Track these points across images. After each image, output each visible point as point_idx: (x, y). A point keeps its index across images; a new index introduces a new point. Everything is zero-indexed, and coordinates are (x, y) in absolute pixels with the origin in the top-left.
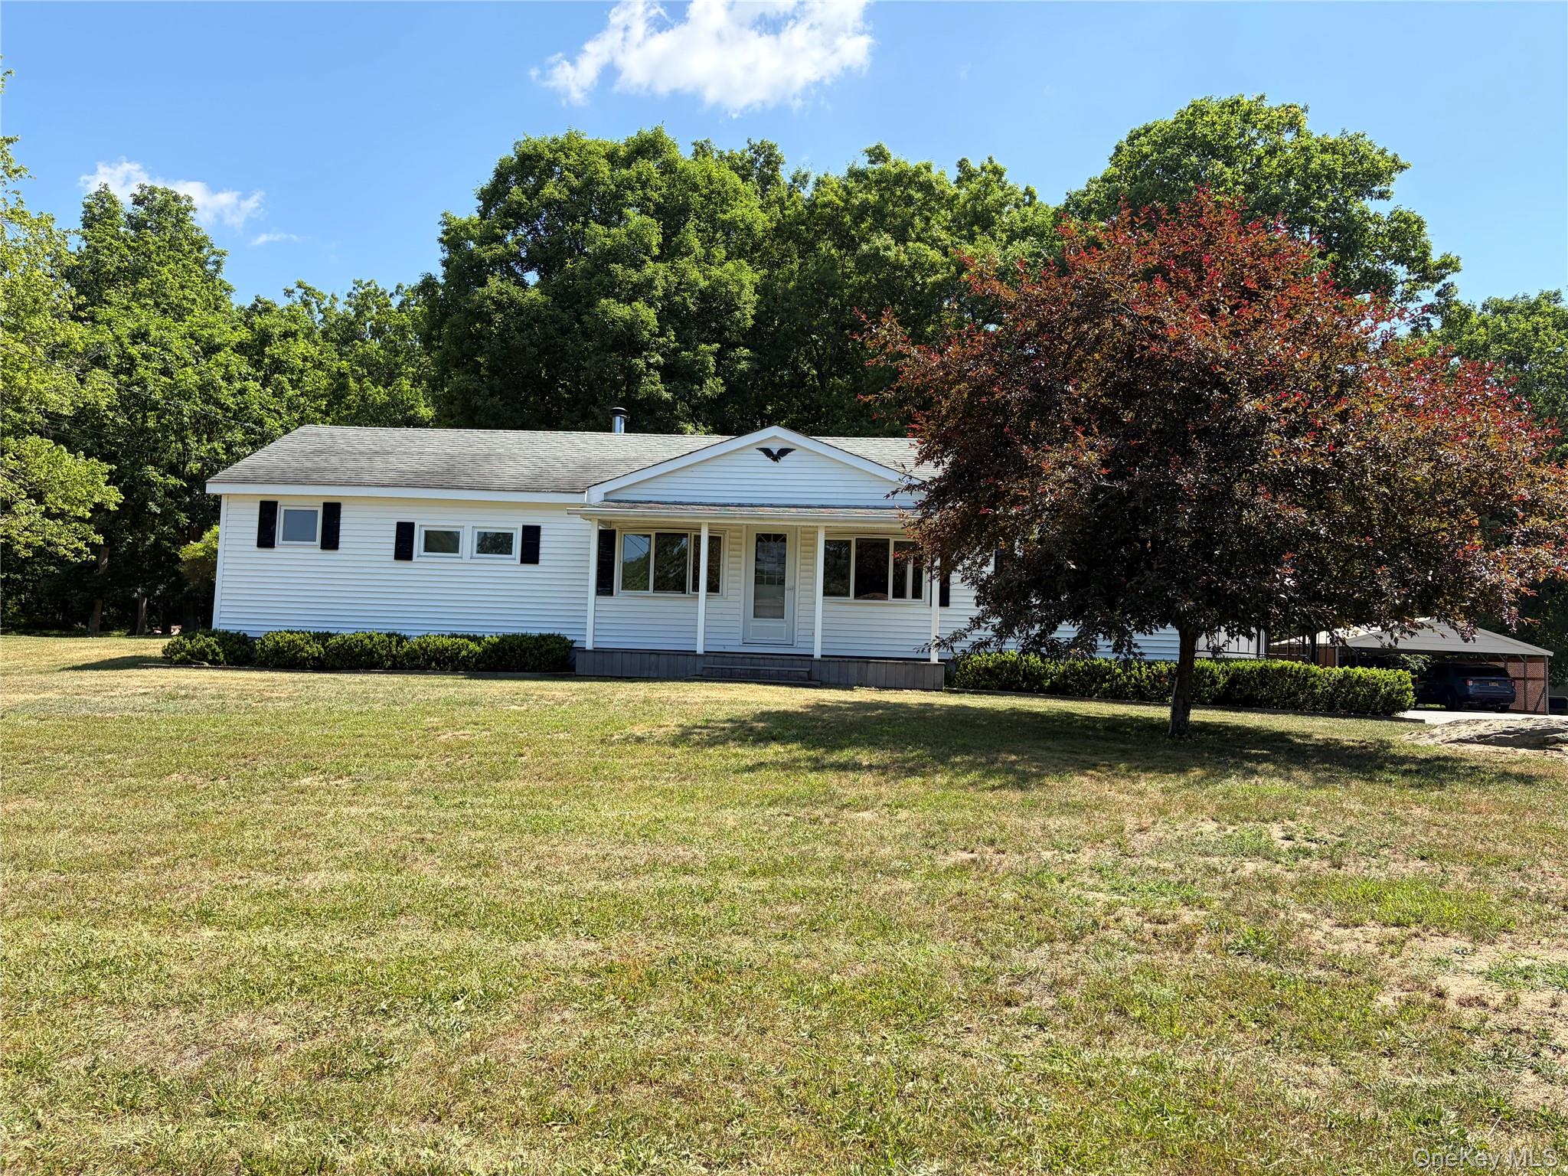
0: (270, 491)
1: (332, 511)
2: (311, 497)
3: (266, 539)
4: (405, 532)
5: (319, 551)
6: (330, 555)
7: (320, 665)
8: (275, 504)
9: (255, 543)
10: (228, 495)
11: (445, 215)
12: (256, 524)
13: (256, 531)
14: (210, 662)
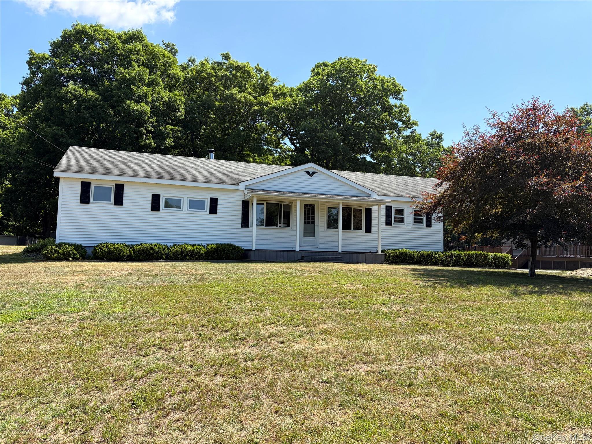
0: (87, 177)
1: (119, 188)
2: (110, 181)
3: (85, 199)
4: (156, 199)
5: (113, 206)
6: (118, 208)
7: (131, 259)
8: (89, 183)
9: (79, 201)
10: (64, 178)
11: (30, 51)
12: (79, 192)
13: (79, 195)
14: (73, 258)
